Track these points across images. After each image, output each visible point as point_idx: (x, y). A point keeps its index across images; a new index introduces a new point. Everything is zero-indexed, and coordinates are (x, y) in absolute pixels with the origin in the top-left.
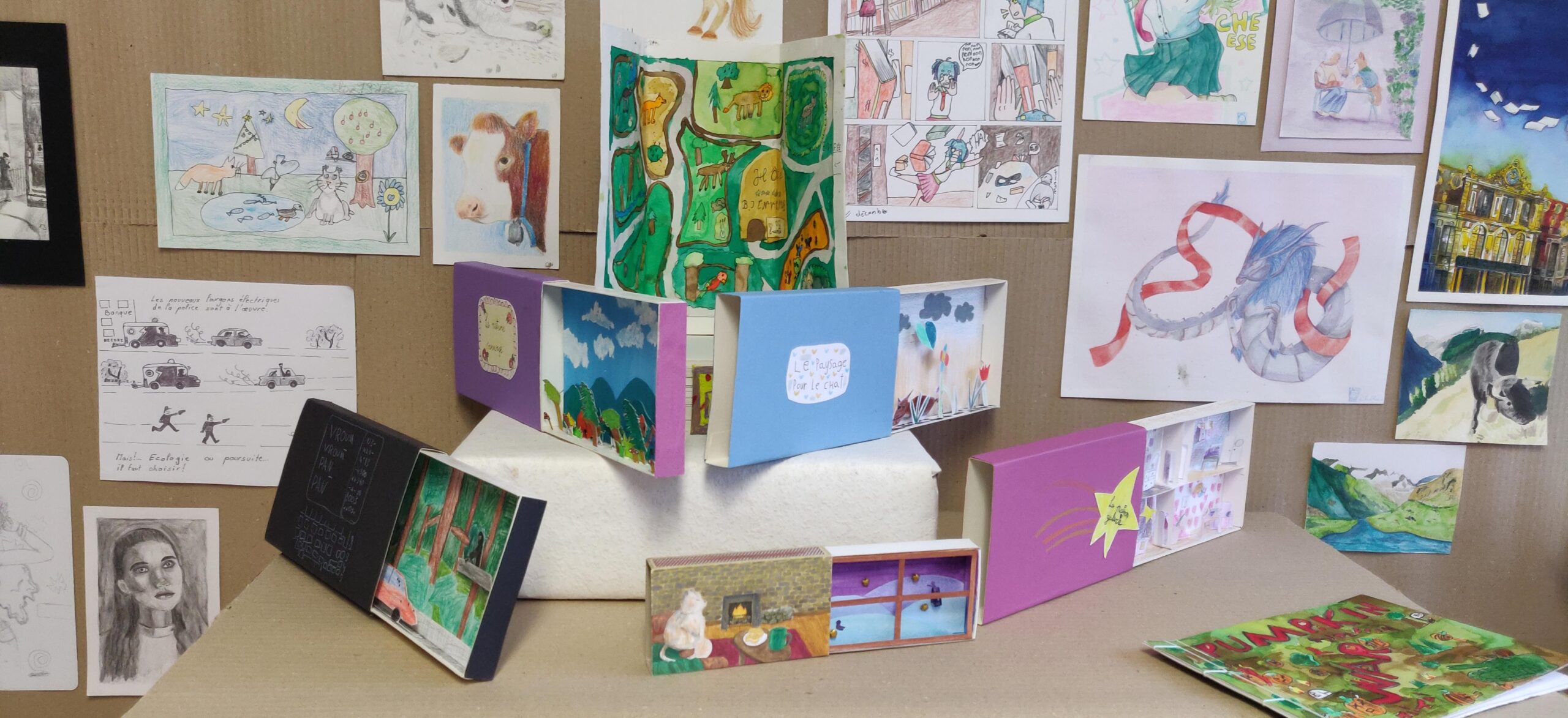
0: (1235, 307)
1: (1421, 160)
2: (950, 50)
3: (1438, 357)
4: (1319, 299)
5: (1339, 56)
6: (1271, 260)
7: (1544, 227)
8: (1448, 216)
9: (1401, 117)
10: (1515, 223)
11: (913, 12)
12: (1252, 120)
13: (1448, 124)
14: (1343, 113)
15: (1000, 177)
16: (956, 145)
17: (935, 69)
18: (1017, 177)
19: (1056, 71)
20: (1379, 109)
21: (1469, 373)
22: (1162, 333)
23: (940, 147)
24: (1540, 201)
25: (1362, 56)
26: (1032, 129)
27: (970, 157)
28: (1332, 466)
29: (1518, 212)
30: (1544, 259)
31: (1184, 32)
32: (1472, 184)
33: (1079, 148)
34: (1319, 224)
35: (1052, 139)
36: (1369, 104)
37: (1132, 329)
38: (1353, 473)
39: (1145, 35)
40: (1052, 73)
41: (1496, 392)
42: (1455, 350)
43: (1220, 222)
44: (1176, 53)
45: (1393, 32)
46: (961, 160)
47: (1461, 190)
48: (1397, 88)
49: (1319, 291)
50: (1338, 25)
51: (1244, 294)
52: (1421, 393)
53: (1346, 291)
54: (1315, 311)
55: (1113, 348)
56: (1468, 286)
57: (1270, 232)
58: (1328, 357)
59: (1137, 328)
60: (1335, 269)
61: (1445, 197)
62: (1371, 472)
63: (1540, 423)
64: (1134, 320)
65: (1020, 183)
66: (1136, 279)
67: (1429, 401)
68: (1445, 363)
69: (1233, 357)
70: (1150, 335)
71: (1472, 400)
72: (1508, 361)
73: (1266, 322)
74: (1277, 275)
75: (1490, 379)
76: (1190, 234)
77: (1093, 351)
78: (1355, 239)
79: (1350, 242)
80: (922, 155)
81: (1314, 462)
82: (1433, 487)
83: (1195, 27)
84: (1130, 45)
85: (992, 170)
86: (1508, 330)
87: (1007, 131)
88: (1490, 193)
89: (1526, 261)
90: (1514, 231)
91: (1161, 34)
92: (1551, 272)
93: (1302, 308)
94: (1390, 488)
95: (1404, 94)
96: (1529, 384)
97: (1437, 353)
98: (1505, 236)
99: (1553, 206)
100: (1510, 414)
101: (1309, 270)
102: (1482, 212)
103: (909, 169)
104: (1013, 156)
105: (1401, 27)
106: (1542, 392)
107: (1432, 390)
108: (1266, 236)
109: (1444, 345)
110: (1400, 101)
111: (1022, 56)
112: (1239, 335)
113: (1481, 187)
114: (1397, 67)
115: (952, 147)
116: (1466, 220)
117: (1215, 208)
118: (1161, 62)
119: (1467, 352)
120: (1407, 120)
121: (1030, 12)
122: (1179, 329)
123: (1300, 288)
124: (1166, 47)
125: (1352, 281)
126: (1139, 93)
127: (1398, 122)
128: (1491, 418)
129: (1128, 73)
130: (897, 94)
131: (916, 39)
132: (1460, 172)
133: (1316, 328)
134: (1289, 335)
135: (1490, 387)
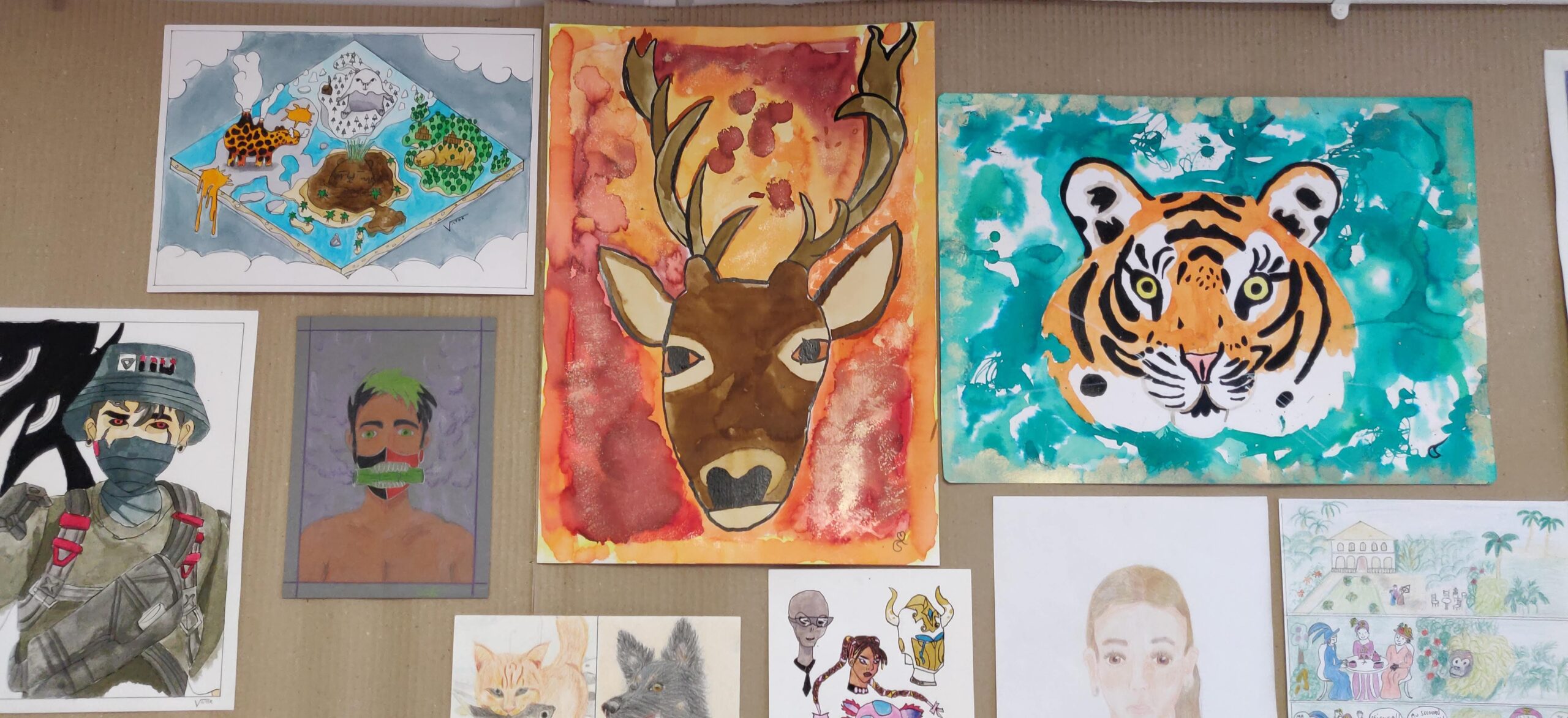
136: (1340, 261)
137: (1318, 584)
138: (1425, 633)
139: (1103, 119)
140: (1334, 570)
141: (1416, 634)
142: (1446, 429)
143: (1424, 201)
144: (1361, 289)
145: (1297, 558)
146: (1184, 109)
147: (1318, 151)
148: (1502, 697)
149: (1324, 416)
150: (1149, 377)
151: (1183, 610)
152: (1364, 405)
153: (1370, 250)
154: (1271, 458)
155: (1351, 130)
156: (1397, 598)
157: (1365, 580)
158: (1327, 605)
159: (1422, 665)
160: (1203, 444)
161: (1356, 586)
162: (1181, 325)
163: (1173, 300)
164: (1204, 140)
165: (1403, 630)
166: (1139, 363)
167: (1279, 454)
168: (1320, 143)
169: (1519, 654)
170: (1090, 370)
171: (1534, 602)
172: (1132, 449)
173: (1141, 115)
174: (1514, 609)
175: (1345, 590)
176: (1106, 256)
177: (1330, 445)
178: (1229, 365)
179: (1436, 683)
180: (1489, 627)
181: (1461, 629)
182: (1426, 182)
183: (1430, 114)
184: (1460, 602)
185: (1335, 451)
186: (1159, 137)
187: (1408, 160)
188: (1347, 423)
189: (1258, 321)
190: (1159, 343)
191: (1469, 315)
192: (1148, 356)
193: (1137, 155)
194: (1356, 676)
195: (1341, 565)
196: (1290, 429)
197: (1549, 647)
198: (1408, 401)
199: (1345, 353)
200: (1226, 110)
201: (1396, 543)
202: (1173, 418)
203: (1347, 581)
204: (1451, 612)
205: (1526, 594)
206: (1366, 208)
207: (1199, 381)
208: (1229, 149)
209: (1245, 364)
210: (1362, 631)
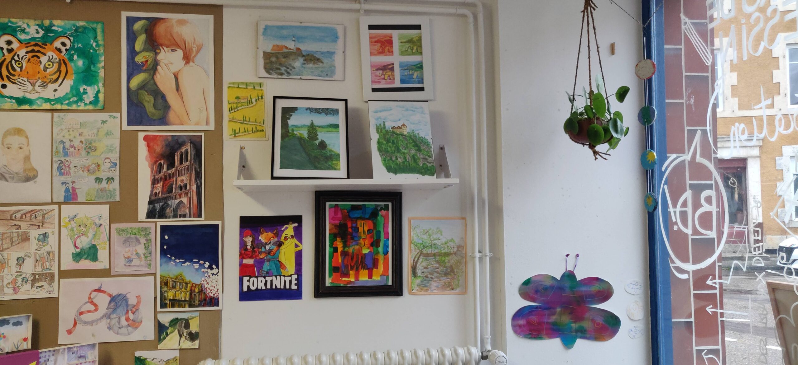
0: (107, 316)
1: (155, 275)
2: (22, 254)
3: (168, 326)
4: (132, 313)
5: (130, 250)
6: (116, 303)
7: (191, 290)
8: (165, 289)
9: (148, 264)
10: (183, 289)
11: (10, 246)
12: (108, 267)
13: (161, 265)
14: (132, 265)
15: (37, 286)
16: (25, 279)
17: (17, 260)
18: (43, 286)
19: (52, 258)
20: (142, 263)
21: (177, 330)
22: (85, 325)
23: (19, 279)
24: (189, 283)
25: (136, 250)
26: (46, 273)
27: (29, 282)
28: (141, 358)
29: (184, 286)
30: (192, 298)
31: (88, 246)
32: (170, 280)
33: (60, 277)
34: (128, 293)
35: (52, 276)
36: (139, 262)
37: (77, 324)
38: (147, 359)
39: (77, 248)
40: (51, 259)
41: (185, 334)
42: (172, 324)
43: (100, 294)
44: (86, 251)
45: (143, 243)
46: (26, 283)
47: (167, 282)
48: (146, 257)
49: (131, 310)
50: (128, 242)
51: (109, 313)
52: (164, 336)
53: (139, 310)
54: (131, 316)
55: (72, 330)
56: (173, 306)
57: (115, 296)
58: (137, 328)
59: (79, 324)
60: (135, 304)
61: (163, 284)
62: (152, 359)
63: (197, 342)
64: (78, 322)
65: (43, 288)
66: (77, 311)
67: (167, 338)
68: (170, 327)
69: (108, 330)
70: (83, 325)
71: (179, 337)
72: (187, 326)
73: (117, 319)
74: (118, 307)
75: (183, 331)
76: (92, 297)
77: (67, 331)
78: (139, 296)
79: (138, 297)
80: (14, 282)
81: (136, 357)
82: (171, 362)
83: (91, 245)
84: (73, 250)
85: (35, 285)
86: (186, 317)
87: (39, 274)
88: (175, 282)
89: (188, 299)
90: (183, 292)
91: (82, 247)
92: (194, 302)
93: (127, 315)
94: (159, 363)
95: (148, 259)
96: (194, 332)
97: (167, 325)
98: (181, 293)
99: (193, 285)
100: (189, 340)
101: (127, 305)
102: (174, 287)
103: (11, 286)
104: (41, 280)
105: (145, 242)
106: (197, 334)
107: (167, 335)
108: (114, 297)
109: (168, 322)
110: (147, 260)
111: (43, 255)
112: (109, 323)
113: (173, 281)
114: (146, 252)
115: (23, 279)
116: (170, 289)
117: (99, 290)
118: (82, 254)
119: (176, 324)
120: (150, 265)
121: (44, 244)
122: (91, 323)
123: (126, 310)
124: (83, 250)
125: (140, 307)
126: (76, 262)
127: (147, 266)
128: (184, 342)
129: (73, 257)
130: (6, 267)
131: (12, 253)
132: (166, 277)
133: (132, 320)
134: (124, 322)
135: (183, 333)
136: (71, 59)
137: (62, 132)
138: (86, 142)
139: (10, 24)
140: (66, 129)
141: (84, 143)
142: (94, 97)
143: (92, 46)
144: (75, 66)
145: (57, 126)
146: (32, 22)
147: (66, 33)
148: (102, 156)
149: (65, 94)
150: (18, 85)
151: (27, 137)
152: (74, 92)
153: (78, 56)
154: (51, 103)
155: (74, 29)
156: (80, 135)
157: (73, 131)
158: (64, 136)
159: (85, 149)
160: (33, 100)
161: (71, 132)
162: (28, 73)
163: (26, 67)
164: (37, 30)
165: (81, 142)
166: (16, 81)
167: (53, 103)
168: (66, 31)
169: (107, 146)
170: (3, 83)
171: (111, 135)
172: (14, 101)
173: (20, 23)
174: (107, 137)
175: (68, 133)
176: (8, 57)
177: (65, 101)
178: (41, 82)
179: (88, 153)
180: (101, 140)
181: (95, 142)
182: (92, 41)
183: (95, 25)
184: (95, 135)
185: (67, 102)
186: (25, 29)
187: (88, 36)
188: (70, 96)
189: (49, 73)
190: (22, 77)
191: (100, 72)
192: (18, 80)
193: (19, 33)
194: (70, 152)
195: (67, 128)
196: (56, 97)
197: (113, 144)
198: (85, 91)
199: (71, 80)
200: (42, 23)
201: (81, 123)
202: (25, 94)
203: (69, 131)
204: (93, 138)
205: (109, 133)
206: (78, 47)
207: (32, 86)
208: (44, 32)
209: (45, 82)
210: (72, 142)
